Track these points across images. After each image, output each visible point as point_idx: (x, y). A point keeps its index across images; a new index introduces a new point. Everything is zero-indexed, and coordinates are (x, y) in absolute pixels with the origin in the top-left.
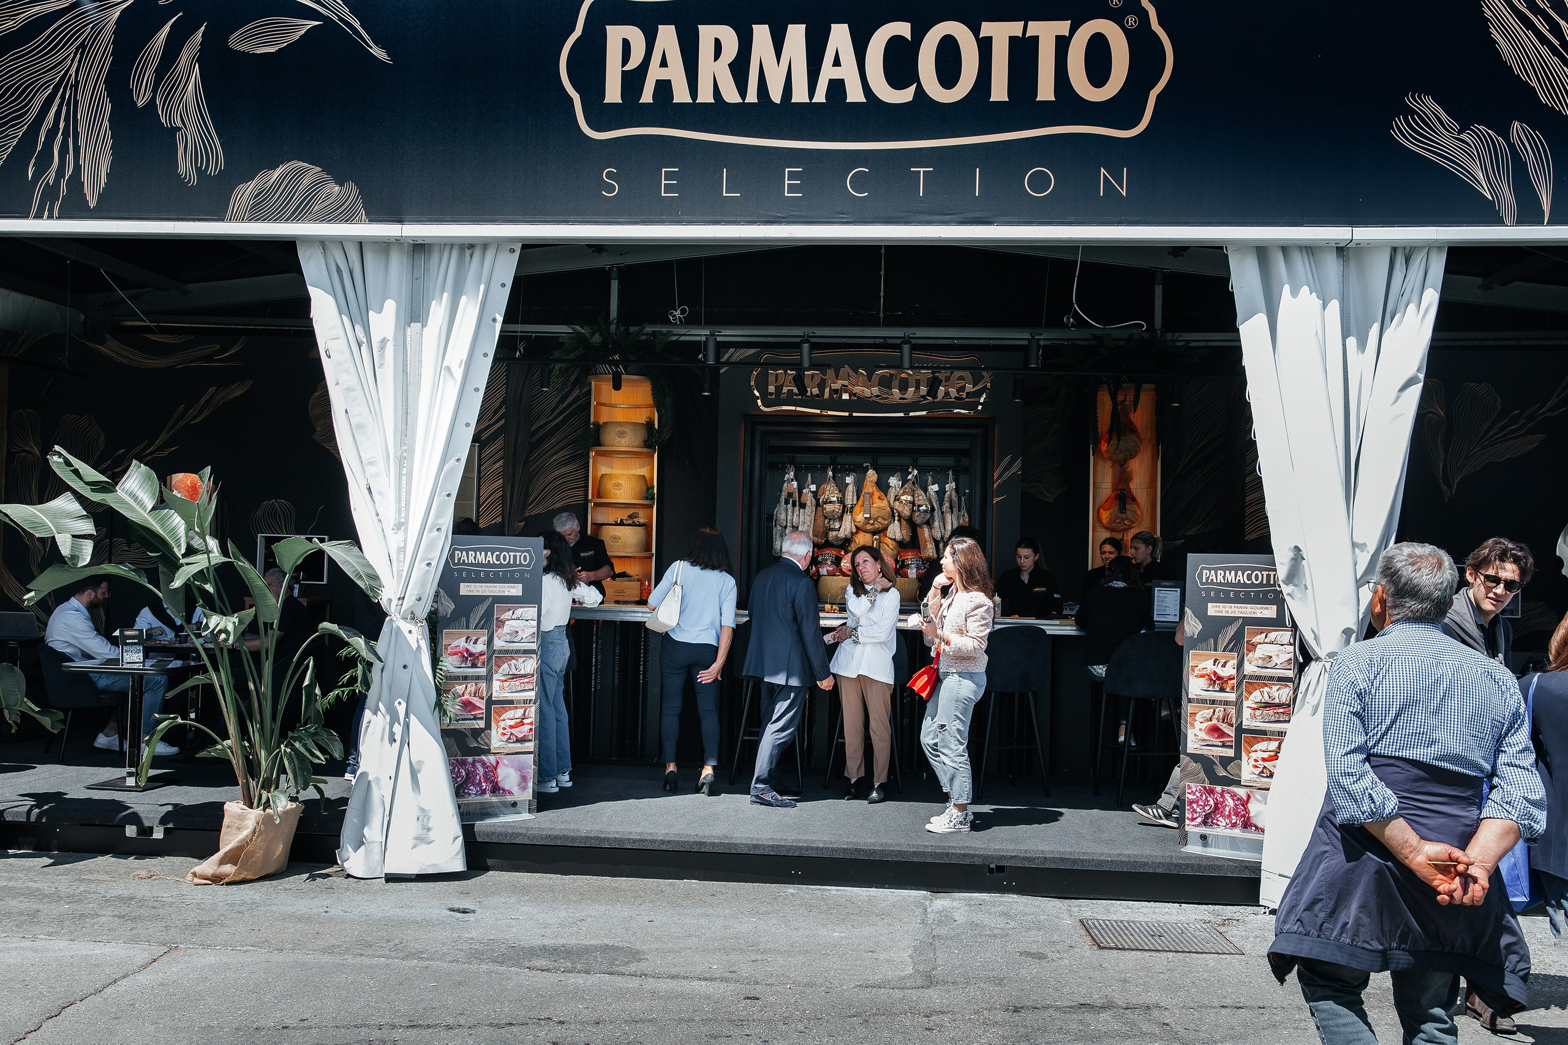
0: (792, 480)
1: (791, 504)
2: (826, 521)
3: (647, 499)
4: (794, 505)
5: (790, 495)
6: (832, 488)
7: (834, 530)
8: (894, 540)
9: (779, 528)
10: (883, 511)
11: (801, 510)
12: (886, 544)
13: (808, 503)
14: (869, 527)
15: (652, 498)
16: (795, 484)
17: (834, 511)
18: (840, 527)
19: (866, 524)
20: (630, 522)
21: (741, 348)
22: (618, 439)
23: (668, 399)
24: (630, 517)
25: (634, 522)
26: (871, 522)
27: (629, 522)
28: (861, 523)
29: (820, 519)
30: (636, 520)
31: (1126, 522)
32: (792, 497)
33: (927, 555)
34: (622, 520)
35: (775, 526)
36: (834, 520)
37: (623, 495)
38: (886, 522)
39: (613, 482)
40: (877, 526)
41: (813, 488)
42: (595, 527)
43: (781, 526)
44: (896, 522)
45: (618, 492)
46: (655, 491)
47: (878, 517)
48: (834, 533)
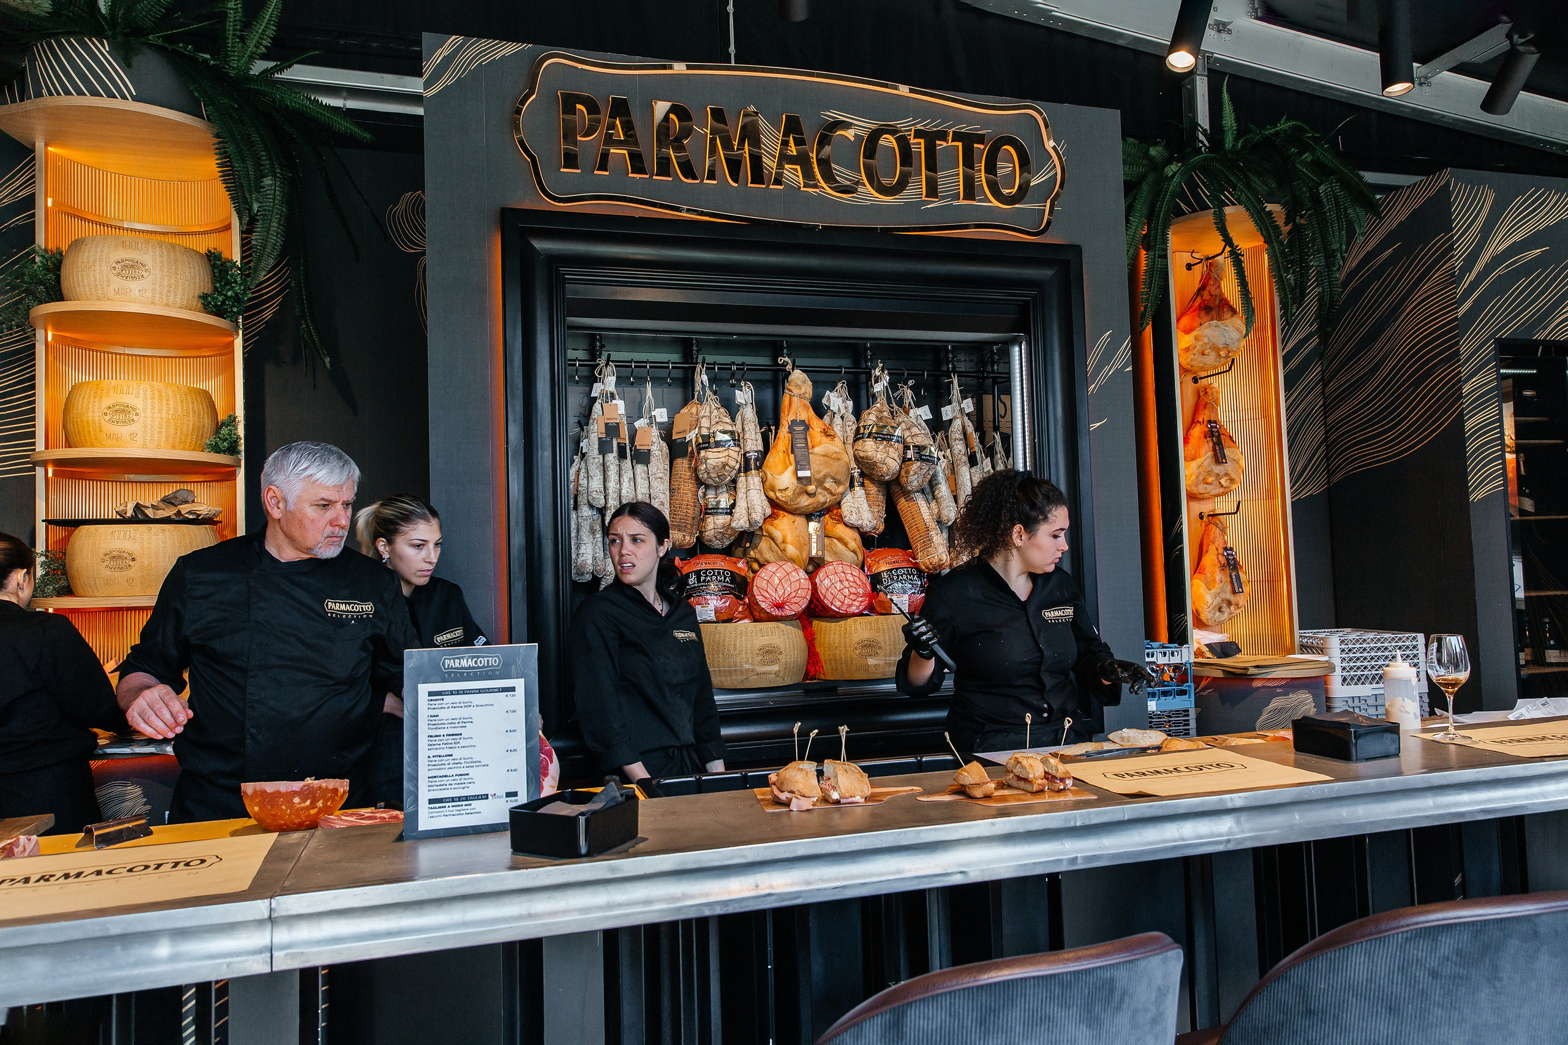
0: (613, 396)
1: (615, 454)
2: (700, 493)
3: (216, 449)
4: (622, 455)
5: (612, 430)
6: (715, 413)
7: (715, 511)
8: (857, 528)
9: (585, 511)
10: (836, 463)
11: (640, 468)
12: (840, 540)
13: (655, 449)
14: (805, 502)
15: (232, 450)
16: (620, 405)
17: (725, 465)
18: (733, 506)
19: (800, 494)
20: (170, 512)
21: (481, 36)
22: (117, 282)
23: (268, 181)
24: (168, 501)
25: (179, 512)
26: (811, 488)
27: (161, 514)
28: (789, 493)
29: (687, 488)
30: (184, 509)
31: (1223, 481)
32: (618, 436)
33: (935, 560)
34: (138, 507)
35: (576, 508)
36: (717, 488)
37: (139, 438)
38: (841, 489)
39: (107, 401)
40: (821, 499)
41: (661, 415)
42: (60, 532)
43: (591, 506)
44: (857, 489)
45: (124, 431)
46: (241, 431)
47: (825, 477)
48: (721, 520)
